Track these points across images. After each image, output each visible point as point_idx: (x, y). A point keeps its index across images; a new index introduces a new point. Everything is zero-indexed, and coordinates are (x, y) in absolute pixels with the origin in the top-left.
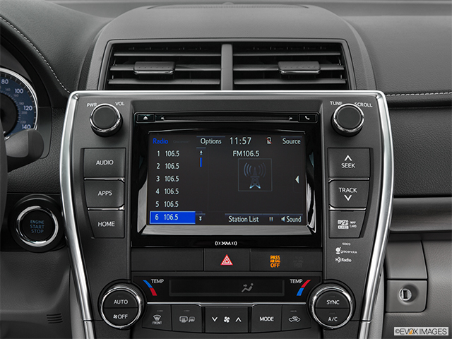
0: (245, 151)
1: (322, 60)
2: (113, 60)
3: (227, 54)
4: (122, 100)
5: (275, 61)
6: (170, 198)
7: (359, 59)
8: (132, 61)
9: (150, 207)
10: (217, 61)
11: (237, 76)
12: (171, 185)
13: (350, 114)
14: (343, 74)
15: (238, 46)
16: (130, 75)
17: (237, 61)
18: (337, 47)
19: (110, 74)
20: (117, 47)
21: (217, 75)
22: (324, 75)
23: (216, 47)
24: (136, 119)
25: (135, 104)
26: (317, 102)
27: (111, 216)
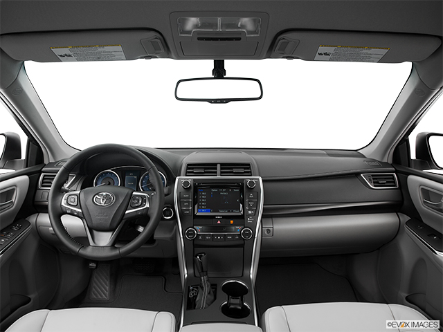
0: (223, 192)
1: (245, 168)
2: (188, 168)
3: (219, 166)
4: (190, 179)
5: (232, 168)
6: (203, 205)
7: (254, 168)
8: (193, 168)
9: (198, 208)
10: (216, 169)
11: (221, 172)
12: (204, 202)
13: (251, 183)
14: (250, 172)
15: (222, 164)
16: (192, 172)
17: (221, 169)
18: (249, 165)
19: (187, 172)
20: (188, 165)
21: (216, 172)
22: (245, 172)
23: (216, 164)
24: (194, 184)
25: (194, 180)
26: (243, 179)
27: (188, 210)
